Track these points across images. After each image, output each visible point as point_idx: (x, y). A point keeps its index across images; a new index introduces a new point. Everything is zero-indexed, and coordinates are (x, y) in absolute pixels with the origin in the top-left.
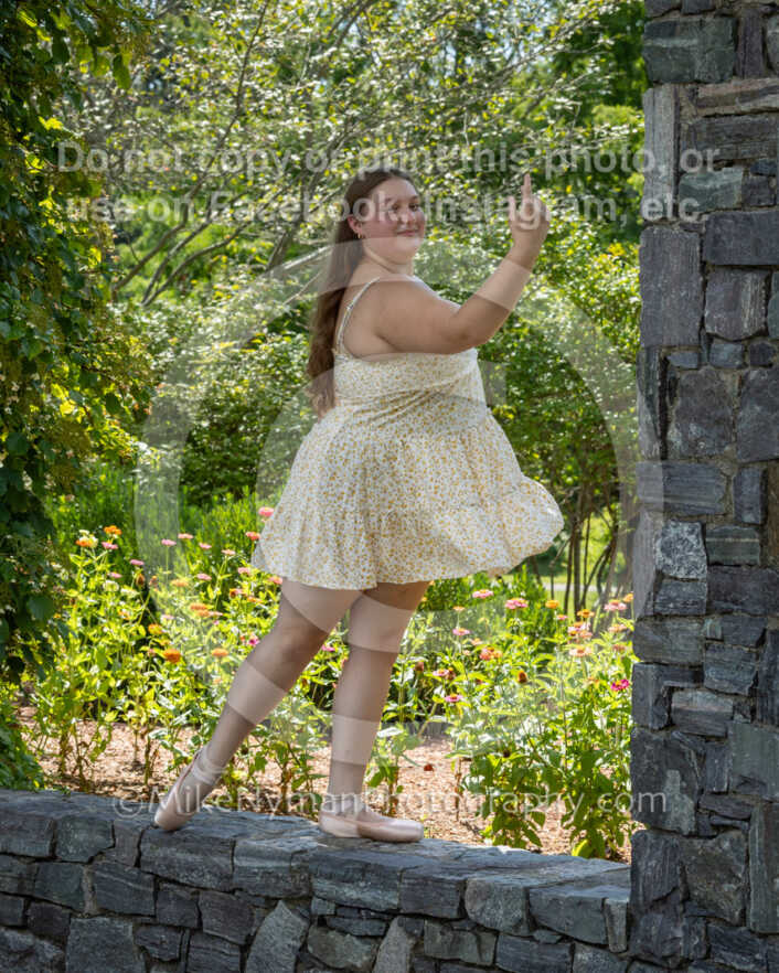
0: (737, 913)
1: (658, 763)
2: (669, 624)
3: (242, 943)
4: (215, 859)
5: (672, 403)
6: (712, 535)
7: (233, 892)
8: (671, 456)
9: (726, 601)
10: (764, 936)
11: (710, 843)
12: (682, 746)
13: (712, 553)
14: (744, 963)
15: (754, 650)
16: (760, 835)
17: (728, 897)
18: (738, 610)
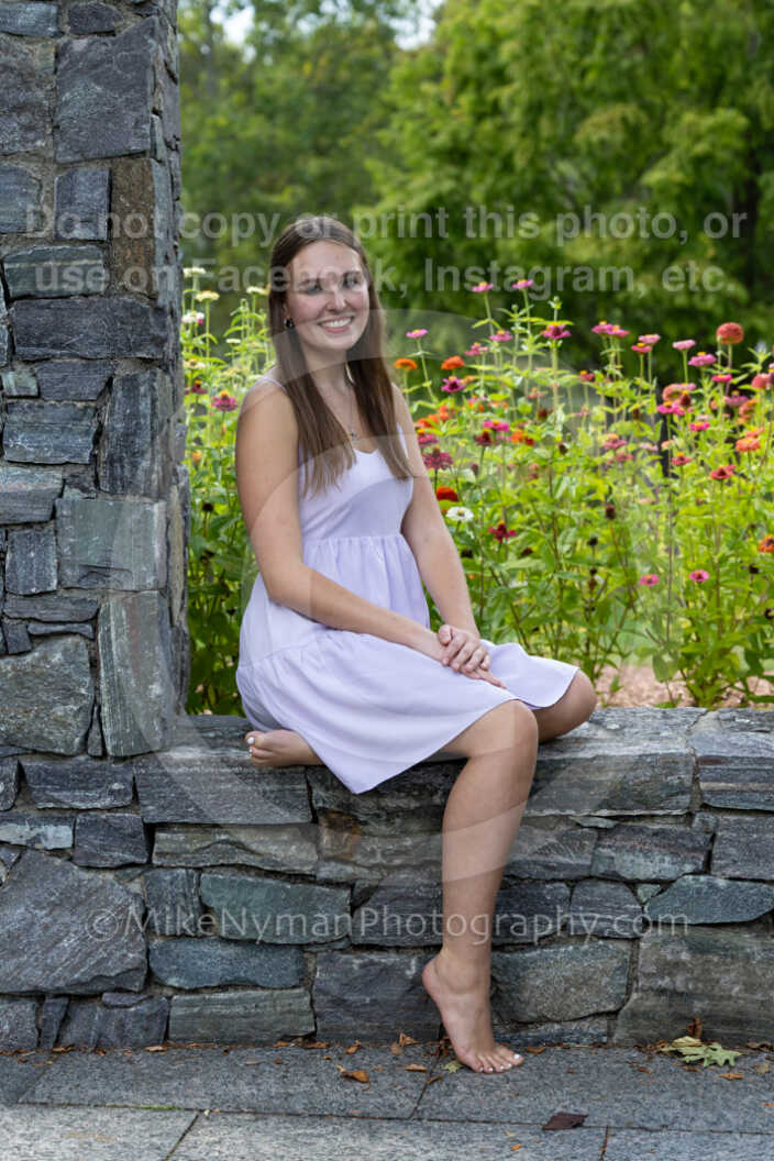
0: (77, 740)
9: (38, 346)
10: (124, 759)
11: (29, 658)
13: (14, 284)
14: (93, 800)
15: (93, 404)
16: (118, 635)
17: (61, 723)
18: (62, 355)
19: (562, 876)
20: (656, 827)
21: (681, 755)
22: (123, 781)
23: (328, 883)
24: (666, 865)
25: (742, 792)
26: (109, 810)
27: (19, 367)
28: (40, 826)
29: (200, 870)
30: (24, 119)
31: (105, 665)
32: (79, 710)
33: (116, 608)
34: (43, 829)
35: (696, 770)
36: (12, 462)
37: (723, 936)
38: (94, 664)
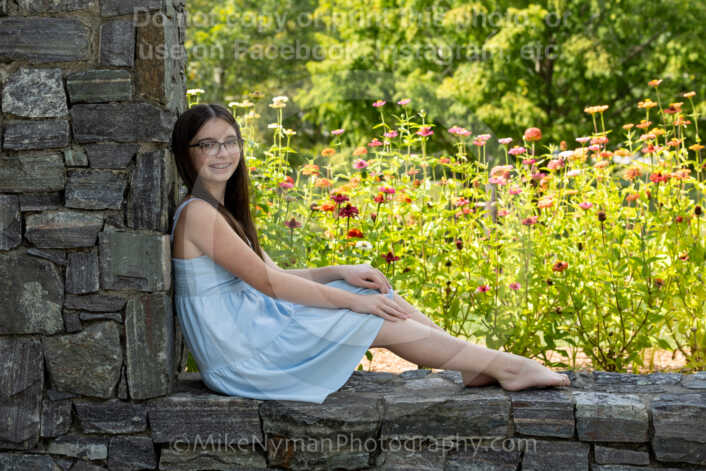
0: (111, 389)
1: (13, 278)
2: (23, 158)
9: (89, 133)
10: (141, 401)
11: (80, 336)
12: (41, 261)
13: (73, 94)
14: (120, 427)
15: (123, 171)
16: (138, 320)
17: (101, 377)
18: (103, 140)
21: (502, 401)
22: (140, 416)
25: (541, 424)
26: (132, 434)
27: (76, 147)
28: (85, 444)
31: (130, 340)
32: (112, 369)
33: (137, 304)
34: (88, 447)
35: (512, 411)
36: (71, 209)
38: (123, 339)
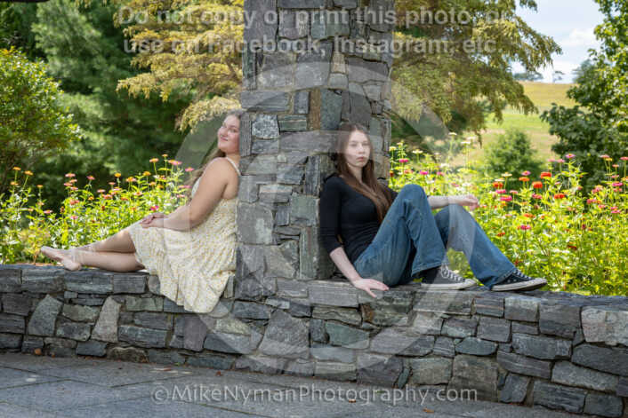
0: (293, 274)
1: (253, 216)
2: (259, 158)
3: (26, 314)
4: (12, 279)
5: (260, 66)
6: (282, 119)
7: (21, 293)
8: (259, 88)
9: (288, 146)
11: (280, 246)
12: (265, 208)
14: (296, 294)
15: (302, 166)
16: (305, 241)
18: (294, 150)
19: (432, 333)
20: (461, 319)
22: (305, 289)
23: (363, 329)
24: (463, 332)
25: (486, 308)
26: (301, 298)
27: (282, 153)
28: (281, 301)
29: (326, 320)
30: (287, 76)
31: (301, 250)
33: (305, 232)
35: (474, 300)
36: (278, 183)
37: (479, 360)
38: (298, 250)
